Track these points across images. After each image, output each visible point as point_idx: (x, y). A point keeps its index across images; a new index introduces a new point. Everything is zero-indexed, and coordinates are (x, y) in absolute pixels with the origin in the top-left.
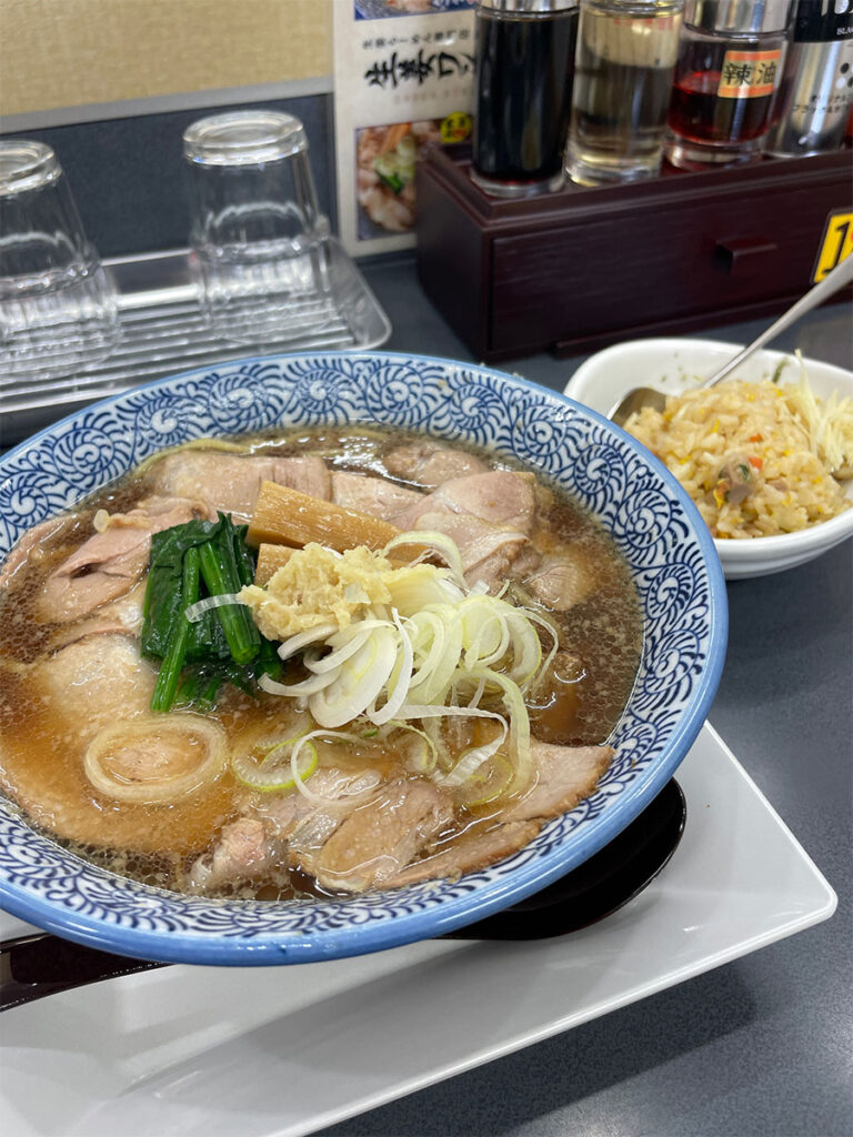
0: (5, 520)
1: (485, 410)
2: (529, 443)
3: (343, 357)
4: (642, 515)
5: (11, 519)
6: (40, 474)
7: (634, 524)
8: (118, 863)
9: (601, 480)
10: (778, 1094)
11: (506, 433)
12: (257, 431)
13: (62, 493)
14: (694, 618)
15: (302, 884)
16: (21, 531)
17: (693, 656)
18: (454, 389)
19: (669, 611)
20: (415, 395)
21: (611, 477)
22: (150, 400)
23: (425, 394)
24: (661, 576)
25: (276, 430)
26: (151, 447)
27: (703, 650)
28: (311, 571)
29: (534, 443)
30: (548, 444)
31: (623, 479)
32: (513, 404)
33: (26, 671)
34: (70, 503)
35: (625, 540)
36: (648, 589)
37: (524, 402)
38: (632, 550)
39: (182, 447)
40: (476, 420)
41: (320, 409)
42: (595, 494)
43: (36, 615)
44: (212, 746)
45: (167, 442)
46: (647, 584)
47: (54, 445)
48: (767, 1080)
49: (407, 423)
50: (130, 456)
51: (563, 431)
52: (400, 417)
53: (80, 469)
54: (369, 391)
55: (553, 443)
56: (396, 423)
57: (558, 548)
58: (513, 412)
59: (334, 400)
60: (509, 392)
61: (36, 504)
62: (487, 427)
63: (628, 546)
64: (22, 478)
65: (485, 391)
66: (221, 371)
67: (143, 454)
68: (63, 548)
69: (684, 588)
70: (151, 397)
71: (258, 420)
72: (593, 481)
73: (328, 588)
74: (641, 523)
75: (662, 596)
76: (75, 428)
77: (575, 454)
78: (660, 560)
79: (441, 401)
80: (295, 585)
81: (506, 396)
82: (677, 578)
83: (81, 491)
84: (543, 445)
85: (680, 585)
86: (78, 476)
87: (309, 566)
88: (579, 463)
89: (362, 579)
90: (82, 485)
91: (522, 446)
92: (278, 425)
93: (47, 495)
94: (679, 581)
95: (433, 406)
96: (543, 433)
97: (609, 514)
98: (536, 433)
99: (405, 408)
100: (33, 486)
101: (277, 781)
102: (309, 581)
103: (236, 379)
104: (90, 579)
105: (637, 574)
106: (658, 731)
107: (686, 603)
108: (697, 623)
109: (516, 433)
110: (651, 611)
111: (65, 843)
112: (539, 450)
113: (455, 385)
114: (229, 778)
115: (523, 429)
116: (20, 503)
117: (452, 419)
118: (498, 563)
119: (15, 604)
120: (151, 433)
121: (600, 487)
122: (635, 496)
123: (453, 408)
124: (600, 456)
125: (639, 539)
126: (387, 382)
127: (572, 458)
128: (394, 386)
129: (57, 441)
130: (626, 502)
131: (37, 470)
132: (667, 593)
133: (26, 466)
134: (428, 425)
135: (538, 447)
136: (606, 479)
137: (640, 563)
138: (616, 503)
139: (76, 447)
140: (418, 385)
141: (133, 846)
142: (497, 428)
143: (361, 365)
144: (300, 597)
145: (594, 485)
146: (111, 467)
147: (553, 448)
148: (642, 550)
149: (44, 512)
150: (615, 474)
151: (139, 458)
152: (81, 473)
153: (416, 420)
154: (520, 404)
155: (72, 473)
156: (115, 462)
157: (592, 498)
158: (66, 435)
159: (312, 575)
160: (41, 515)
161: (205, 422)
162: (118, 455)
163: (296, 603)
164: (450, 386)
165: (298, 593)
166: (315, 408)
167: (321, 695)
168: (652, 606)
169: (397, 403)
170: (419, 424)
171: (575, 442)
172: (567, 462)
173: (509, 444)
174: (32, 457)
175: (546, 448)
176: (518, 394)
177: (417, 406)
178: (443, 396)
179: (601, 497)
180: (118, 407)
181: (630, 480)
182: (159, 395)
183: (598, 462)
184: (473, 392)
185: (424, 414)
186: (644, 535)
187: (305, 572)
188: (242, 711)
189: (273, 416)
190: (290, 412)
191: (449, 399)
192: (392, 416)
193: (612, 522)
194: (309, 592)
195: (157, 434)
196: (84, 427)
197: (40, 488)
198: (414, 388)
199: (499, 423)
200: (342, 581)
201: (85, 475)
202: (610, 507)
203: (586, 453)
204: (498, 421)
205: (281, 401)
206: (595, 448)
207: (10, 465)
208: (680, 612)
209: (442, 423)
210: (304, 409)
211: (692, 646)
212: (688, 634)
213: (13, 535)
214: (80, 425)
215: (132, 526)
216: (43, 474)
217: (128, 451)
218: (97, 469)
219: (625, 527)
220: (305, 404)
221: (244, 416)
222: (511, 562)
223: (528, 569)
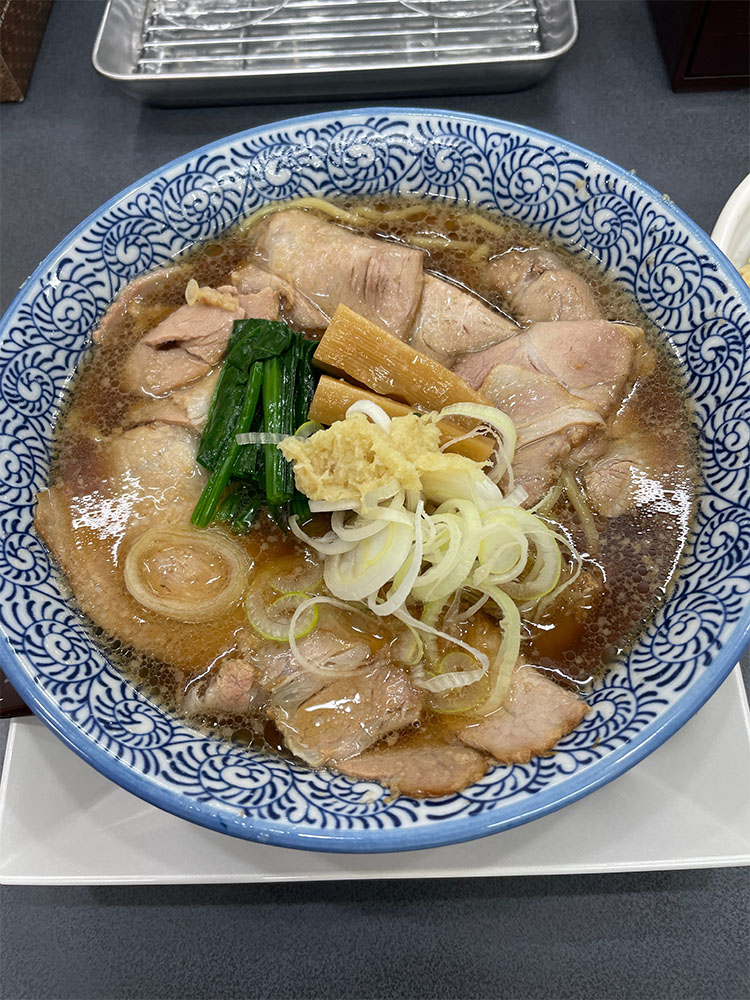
0: (109, 269)
1: (618, 230)
2: (653, 285)
3: (480, 126)
4: (738, 429)
5: (115, 268)
6: (148, 221)
7: (726, 435)
8: (135, 664)
9: (713, 363)
10: (657, 957)
11: (633, 265)
12: (372, 195)
13: (167, 242)
14: (734, 590)
15: (272, 737)
16: (124, 281)
17: (712, 639)
18: (593, 195)
19: (716, 562)
20: (548, 190)
21: (724, 365)
22: (267, 146)
23: (557, 191)
24: (726, 513)
25: (391, 198)
26: (261, 199)
27: (724, 639)
28: (348, 443)
29: (659, 288)
30: (674, 295)
31: (736, 374)
32: (651, 233)
33: (102, 443)
34: (174, 253)
35: (709, 447)
36: (709, 519)
37: (664, 234)
38: (712, 463)
39: (293, 204)
40: (606, 238)
41: (441, 182)
42: (701, 377)
43: (121, 382)
44: (234, 574)
45: (278, 195)
46: (709, 513)
47: (165, 189)
48: (653, 942)
49: (530, 219)
50: (239, 207)
51: (695, 288)
52: (525, 210)
53: (188, 218)
54: (499, 173)
55: (678, 296)
56: (519, 216)
57: (634, 436)
58: (648, 242)
59: (459, 175)
60: (652, 216)
61: (141, 253)
62: (614, 250)
63: (710, 456)
64: (130, 223)
65: (625, 207)
66: (345, 120)
67: (251, 206)
68: (158, 307)
69: (741, 545)
70: (269, 142)
71: (375, 182)
72: (704, 361)
73: (361, 465)
74: (732, 438)
75: (717, 540)
76: (187, 172)
77: (697, 319)
78: (733, 494)
79: (574, 204)
80: (331, 452)
81: (646, 221)
82: (741, 528)
83: (187, 240)
84: (667, 294)
85: (739, 539)
86: (185, 225)
87: (348, 439)
88: (697, 333)
89: (396, 466)
90: (187, 235)
91: (645, 287)
92: (395, 191)
93: (152, 244)
94: (741, 533)
95: (563, 208)
96: (673, 280)
97: (706, 407)
98: (664, 279)
99: (532, 201)
100: (139, 233)
101: (276, 634)
102: (345, 453)
103: (360, 132)
104: (172, 354)
105: (707, 494)
106: (638, 714)
107: (736, 565)
108: (735, 598)
109: (643, 269)
110: (700, 548)
111: (99, 631)
112: (661, 299)
113: (594, 190)
114: (239, 612)
115: (652, 268)
116: (126, 252)
117: (579, 229)
118: (560, 445)
119: (106, 365)
120: (263, 183)
121: (709, 371)
122: (740, 401)
123: (584, 216)
124: (722, 336)
125: (725, 454)
126: (520, 167)
127: (692, 324)
128: (528, 173)
129: (168, 184)
130: (728, 403)
131: (145, 216)
132: (723, 538)
133: (134, 211)
134: (552, 227)
135: (662, 294)
136: (719, 365)
137: (714, 483)
138: (718, 399)
139: (186, 193)
140: (553, 178)
141: (150, 652)
142: (625, 256)
143: (497, 139)
144: (333, 466)
145: (704, 365)
146: (219, 217)
147: (676, 303)
148: (721, 469)
149: (147, 262)
150: (730, 364)
151: (247, 210)
152: (188, 222)
153: (541, 218)
154: (659, 236)
155: (179, 221)
156: (224, 212)
157: (697, 379)
158: (177, 179)
159: (349, 447)
160: (144, 265)
161: (320, 177)
162: (228, 205)
163: (327, 472)
164: (589, 190)
165: (333, 462)
166: (437, 180)
167: (337, 559)
168: (702, 543)
169: (526, 194)
170: (543, 223)
171: (703, 307)
172: (686, 325)
173: (632, 278)
174: (142, 201)
175: (670, 298)
176: (660, 223)
177: (545, 203)
178: (576, 199)
179: (706, 382)
180: (233, 151)
181: (741, 380)
182: (277, 140)
183: (716, 341)
184: (611, 204)
185: (551, 215)
186: (730, 453)
187: (342, 443)
188: (269, 543)
189: (391, 181)
190: (410, 179)
191: (583, 205)
192: (516, 207)
193: (705, 419)
194: (342, 466)
195: (270, 185)
196: (197, 171)
197: (146, 236)
198: (548, 181)
199: (628, 251)
200: (376, 461)
201: (192, 224)
202: (710, 400)
203: (709, 324)
204: (629, 248)
205: (402, 166)
206: (721, 322)
207: (119, 209)
208: (725, 573)
209: (567, 230)
210: (425, 179)
211: (716, 626)
212: (719, 607)
213: (115, 285)
214: (192, 168)
215: (218, 306)
216: (150, 221)
217: (238, 201)
218: (205, 218)
219: (716, 431)
220: (428, 173)
221: (361, 175)
222: (573, 446)
223: (589, 458)
